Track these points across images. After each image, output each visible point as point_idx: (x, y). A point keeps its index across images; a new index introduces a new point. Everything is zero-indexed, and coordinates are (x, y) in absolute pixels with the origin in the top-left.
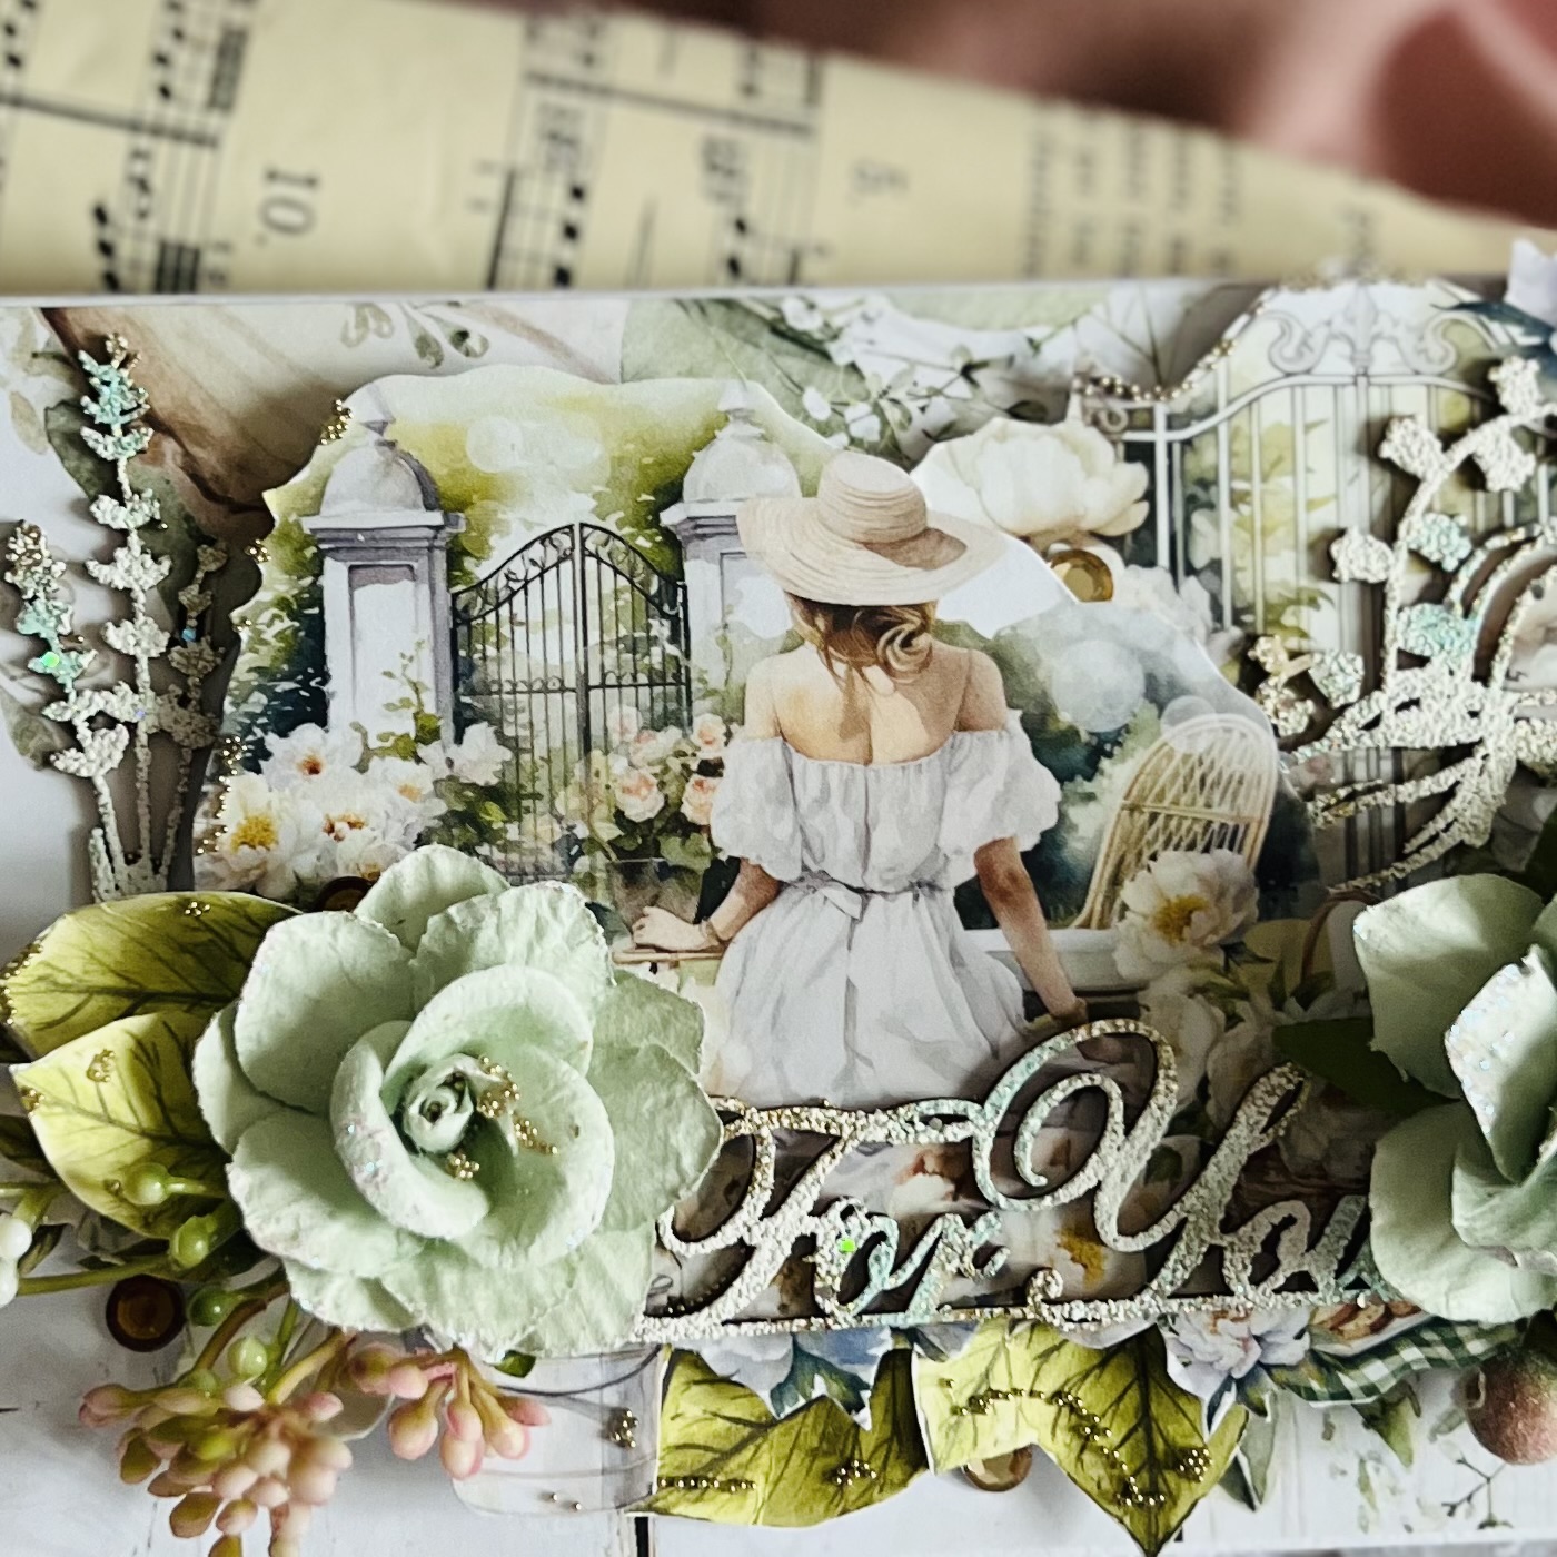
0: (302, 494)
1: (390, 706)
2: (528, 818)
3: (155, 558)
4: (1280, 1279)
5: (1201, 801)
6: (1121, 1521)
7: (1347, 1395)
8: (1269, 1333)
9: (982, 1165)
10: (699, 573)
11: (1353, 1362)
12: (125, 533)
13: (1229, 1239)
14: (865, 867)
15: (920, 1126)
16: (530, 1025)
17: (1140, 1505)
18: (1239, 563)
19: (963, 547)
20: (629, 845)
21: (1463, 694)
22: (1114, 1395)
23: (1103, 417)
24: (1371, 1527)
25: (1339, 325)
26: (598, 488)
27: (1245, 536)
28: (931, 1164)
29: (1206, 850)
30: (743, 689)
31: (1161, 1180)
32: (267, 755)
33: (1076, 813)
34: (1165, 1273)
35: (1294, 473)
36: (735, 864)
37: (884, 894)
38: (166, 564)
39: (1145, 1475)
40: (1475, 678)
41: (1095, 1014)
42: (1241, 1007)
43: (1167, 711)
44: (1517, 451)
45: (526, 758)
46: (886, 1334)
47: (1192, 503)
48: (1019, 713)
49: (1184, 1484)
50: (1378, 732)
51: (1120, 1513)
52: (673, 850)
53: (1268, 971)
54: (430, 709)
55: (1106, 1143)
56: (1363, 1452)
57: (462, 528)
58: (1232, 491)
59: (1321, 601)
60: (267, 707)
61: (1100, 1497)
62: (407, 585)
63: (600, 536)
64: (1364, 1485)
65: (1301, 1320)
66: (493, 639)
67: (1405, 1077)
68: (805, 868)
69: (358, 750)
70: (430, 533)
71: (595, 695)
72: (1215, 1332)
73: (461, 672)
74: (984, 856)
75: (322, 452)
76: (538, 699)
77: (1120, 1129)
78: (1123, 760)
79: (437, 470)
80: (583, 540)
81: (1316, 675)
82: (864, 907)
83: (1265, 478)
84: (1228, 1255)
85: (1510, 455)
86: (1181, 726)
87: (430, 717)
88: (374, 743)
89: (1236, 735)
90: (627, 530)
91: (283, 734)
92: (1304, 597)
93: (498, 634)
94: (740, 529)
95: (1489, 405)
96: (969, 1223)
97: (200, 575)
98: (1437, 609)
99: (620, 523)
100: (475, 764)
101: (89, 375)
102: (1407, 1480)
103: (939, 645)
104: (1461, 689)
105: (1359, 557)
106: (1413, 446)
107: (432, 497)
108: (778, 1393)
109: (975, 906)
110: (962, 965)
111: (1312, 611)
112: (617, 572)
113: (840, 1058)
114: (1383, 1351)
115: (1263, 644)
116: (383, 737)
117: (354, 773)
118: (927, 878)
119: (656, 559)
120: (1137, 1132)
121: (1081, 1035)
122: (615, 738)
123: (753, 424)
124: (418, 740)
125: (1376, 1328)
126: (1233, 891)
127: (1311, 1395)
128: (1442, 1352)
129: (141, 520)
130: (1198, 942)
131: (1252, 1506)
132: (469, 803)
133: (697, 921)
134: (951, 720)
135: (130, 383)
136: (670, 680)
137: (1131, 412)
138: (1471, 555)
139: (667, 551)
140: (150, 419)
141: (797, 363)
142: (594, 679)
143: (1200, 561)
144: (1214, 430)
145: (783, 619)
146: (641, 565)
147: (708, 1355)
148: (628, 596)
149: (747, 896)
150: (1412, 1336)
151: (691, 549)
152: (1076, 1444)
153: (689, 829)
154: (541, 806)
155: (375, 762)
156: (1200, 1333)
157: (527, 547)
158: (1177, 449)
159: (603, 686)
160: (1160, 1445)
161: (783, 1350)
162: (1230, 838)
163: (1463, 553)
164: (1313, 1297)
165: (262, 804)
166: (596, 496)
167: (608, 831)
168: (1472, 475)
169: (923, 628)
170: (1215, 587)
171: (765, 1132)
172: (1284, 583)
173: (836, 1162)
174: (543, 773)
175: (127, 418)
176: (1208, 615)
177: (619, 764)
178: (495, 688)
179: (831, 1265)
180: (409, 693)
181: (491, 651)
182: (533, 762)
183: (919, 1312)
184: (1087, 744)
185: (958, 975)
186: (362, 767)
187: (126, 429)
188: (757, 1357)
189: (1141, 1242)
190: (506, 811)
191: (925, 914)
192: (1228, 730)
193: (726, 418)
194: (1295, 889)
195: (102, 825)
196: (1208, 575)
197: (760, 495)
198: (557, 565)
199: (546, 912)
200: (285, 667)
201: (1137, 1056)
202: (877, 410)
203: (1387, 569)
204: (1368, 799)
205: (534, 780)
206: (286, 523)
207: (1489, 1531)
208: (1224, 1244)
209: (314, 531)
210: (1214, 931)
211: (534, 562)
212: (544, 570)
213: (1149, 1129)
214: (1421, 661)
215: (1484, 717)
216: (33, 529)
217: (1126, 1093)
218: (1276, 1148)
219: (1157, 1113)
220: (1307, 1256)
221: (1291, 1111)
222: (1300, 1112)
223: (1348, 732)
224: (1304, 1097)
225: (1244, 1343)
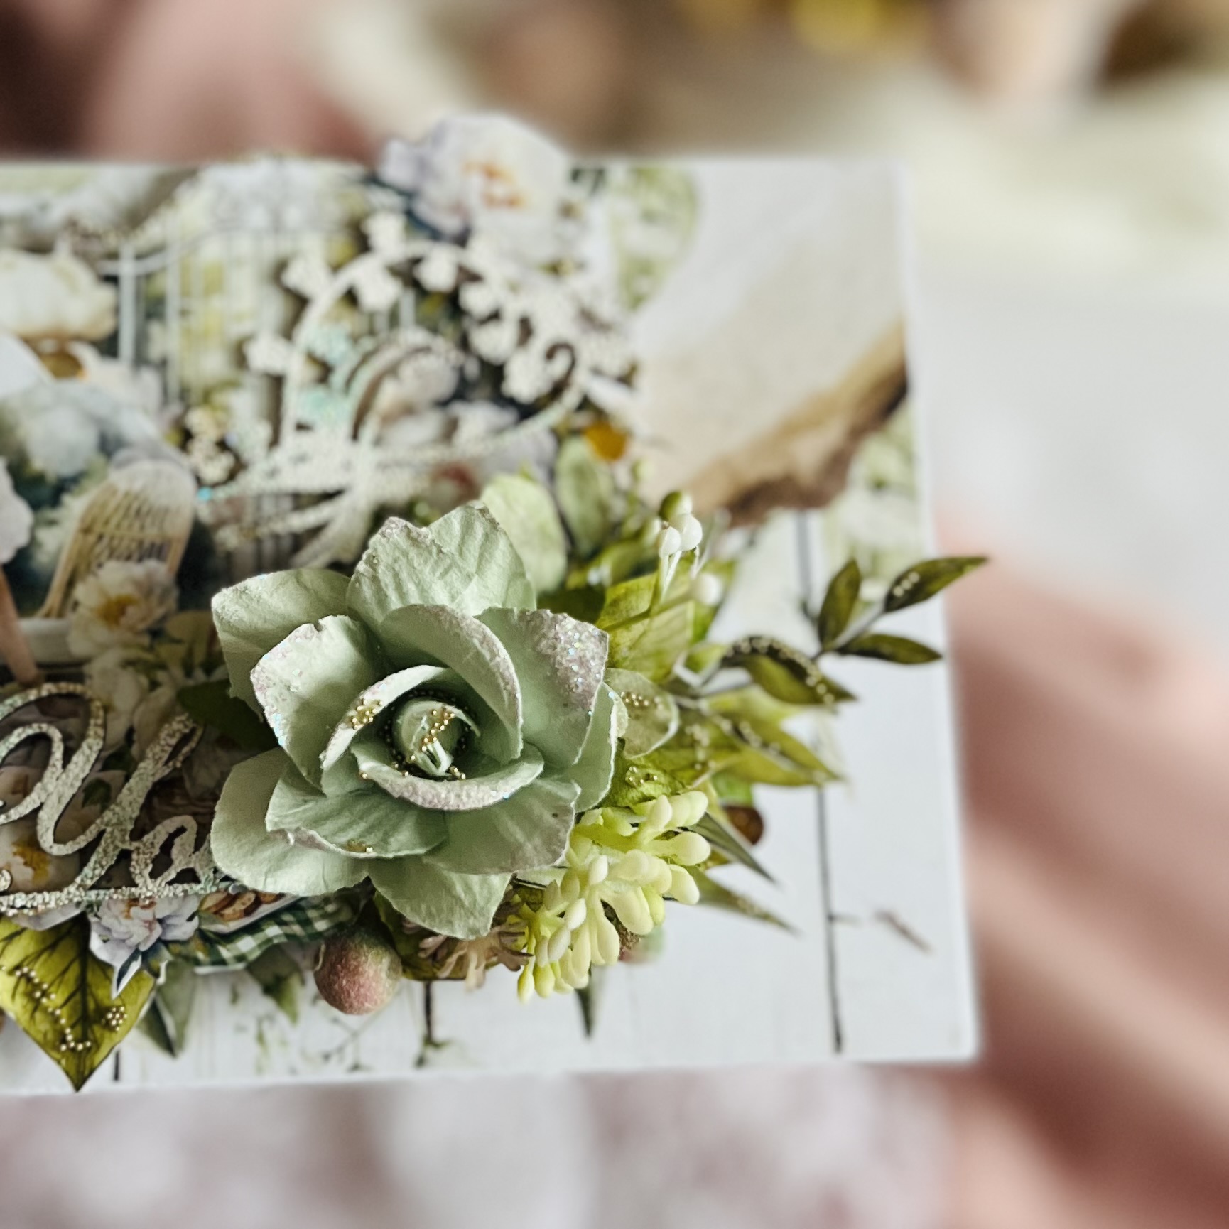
4: (172, 874)
5: (137, 525)
6: (59, 1062)
7: (222, 962)
8: (169, 917)
11: (229, 938)
13: (135, 844)
17: (74, 1050)
18: (182, 360)
21: (340, 452)
22: (61, 968)
24: (266, 1071)
27: (186, 340)
29: (140, 560)
31: (95, 803)
33: (44, 535)
34: (87, 870)
35: (225, 296)
39: (79, 1029)
41: (47, 679)
42: (161, 676)
43: (113, 459)
44: (386, 278)
47: (150, 314)
48: (5, 461)
49: (107, 1034)
50: (278, 480)
51: (58, 1056)
53: (181, 650)
55: (48, 774)
56: (261, 1015)
58: (178, 307)
59: (240, 387)
61: (44, 1045)
64: (261, 1038)
65: (192, 906)
72: (128, 917)
77: (59, 764)
78: (80, 495)
81: (233, 438)
83: (203, 299)
84: (134, 856)
85: (376, 282)
86: (124, 471)
89: (164, 478)
92: (231, 382)
95: (361, 246)
98: (322, 391)
102: (294, 1034)
104: (336, 448)
105: (264, 356)
111: (235, 393)
114: (252, 929)
115: (195, 415)
120: (71, 766)
121: (32, 695)
125: (248, 912)
126: (158, 591)
127: (197, 963)
128: (297, 929)
130: (131, 629)
131: (174, 1054)
143: (155, 355)
150: (274, 917)
152: (30, 1006)
156: (117, 918)
160: (91, 1005)
162: (157, 551)
164: (197, 888)
168: (351, 298)
170: (164, 376)
172: (214, 374)
176: (159, 395)
184: (53, 483)
189: (70, 848)
192: (159, 475)
196: (159, 367)
201: (78, 714)
203: (287, 363)
204: (270, 526)
207: (356, 1073)
208: (132, 848)
210: (143, 619)
213: (81, 764)
214: (308, 428)
215: (354, 468)
217: (66, 738)
218: (181, 779)
219: (87, 751)
220: (194, 857)
221: (186, 750)
222: (193, 751)
223: (253, 481)
224: (196, 739)
225: (149, 925)
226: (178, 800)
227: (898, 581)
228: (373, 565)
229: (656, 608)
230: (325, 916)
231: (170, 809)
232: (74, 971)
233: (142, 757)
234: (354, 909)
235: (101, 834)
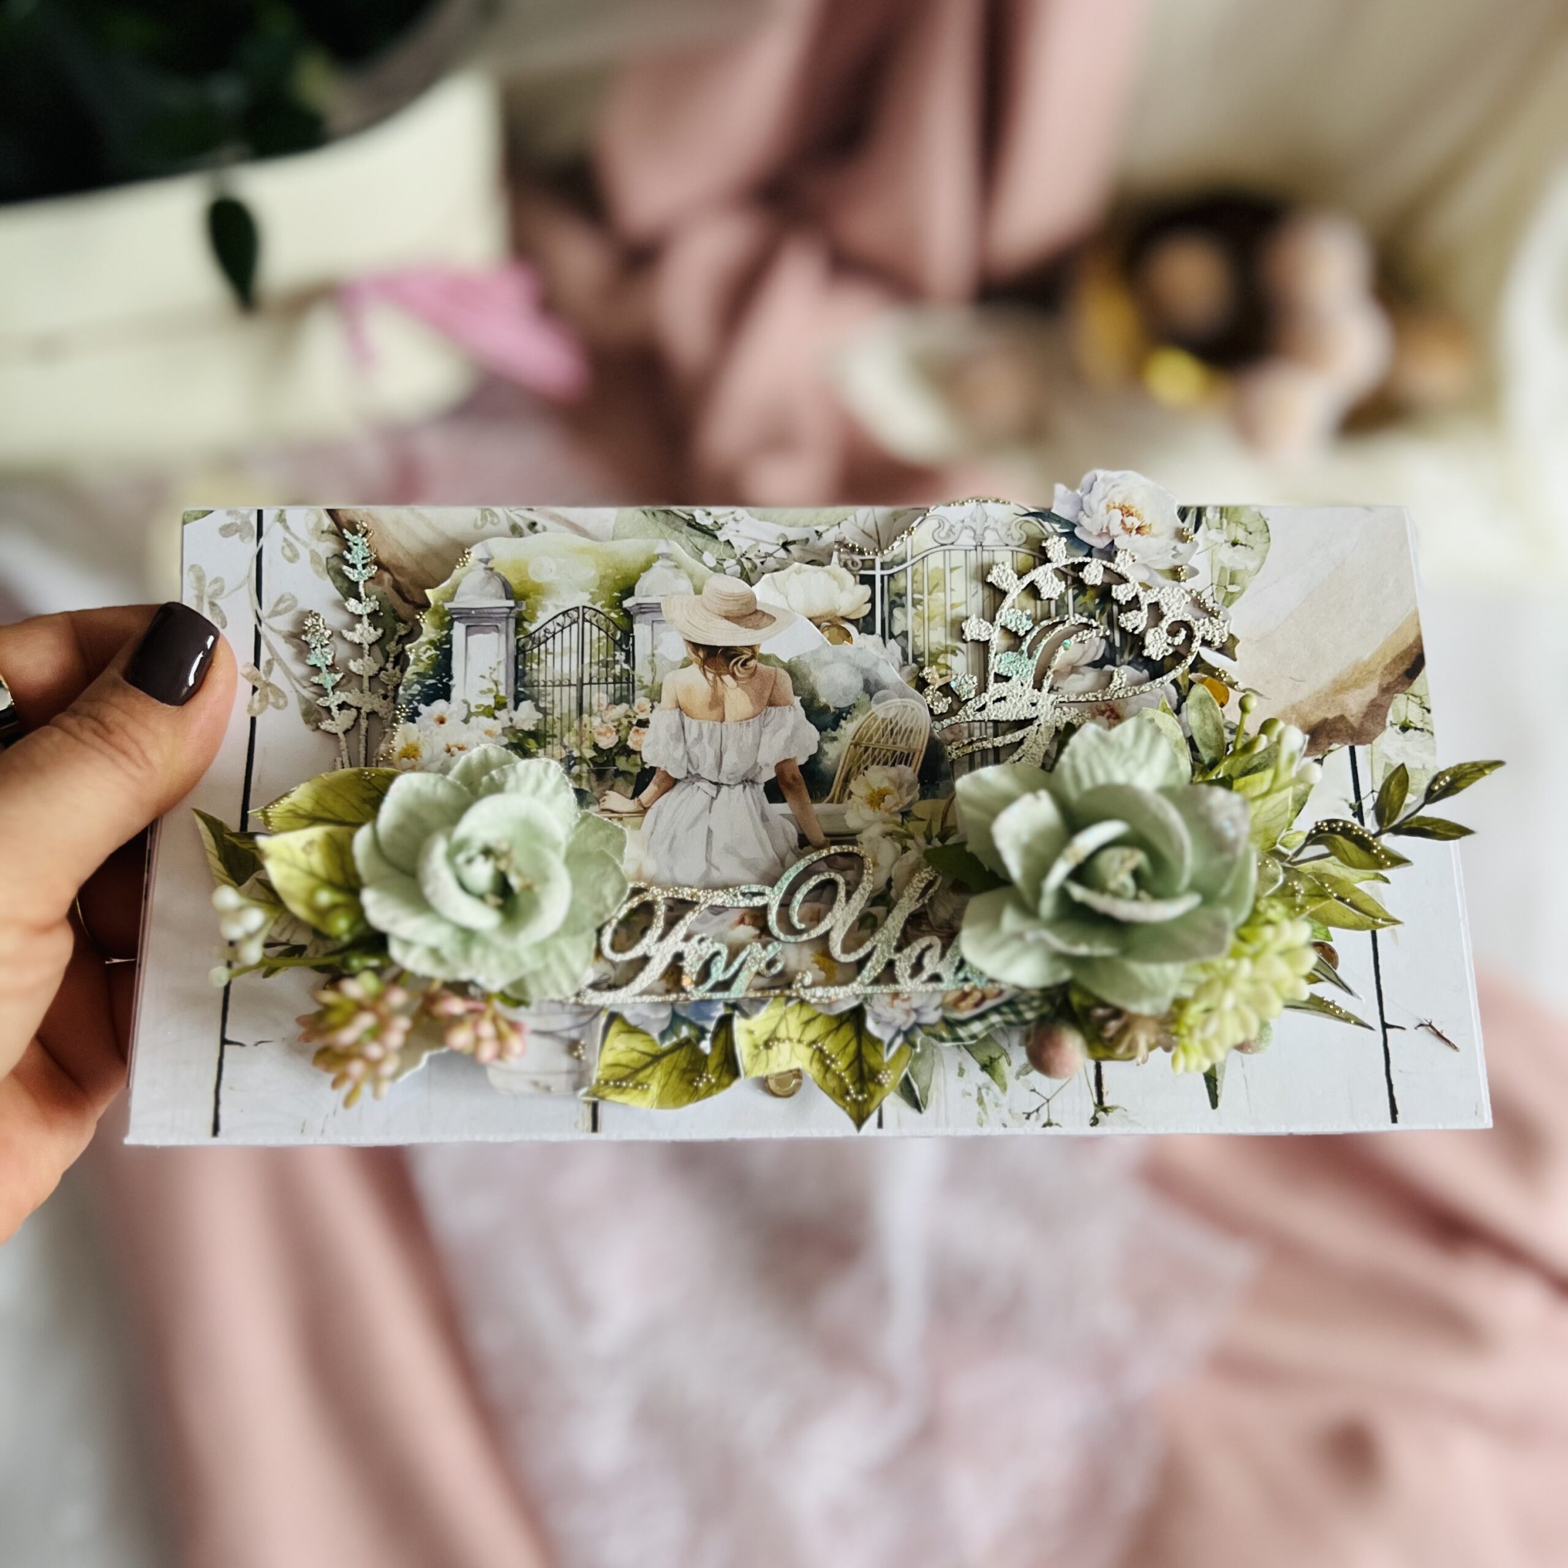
0: (445, 592)
1: (482, 692)
2: (549, 747)
3: (375, 629)
4: (925, 976)
5: (891, 741)
6: (844, 1108)
7: (961, 1040)
8: (922, 1007)
9: (772, 918)
10: (641, 630)
11: (964, 1023)
12: (361, 616)
13: (898, 955)
14: (719, 772)
15: (740, 897)
16: (532, 831)
17: (855, 1101)
18: (916, 633)
19: (775, 619)
20: (600, 760)
21: (1028, 694)
22: (843, 1044)
23: (849, 563)
24: (984, 1124)
25: (968, 522)
26: (592, 590)
27: (920, 620)
28: (747, 920)
29: (893, 765)
30: (661, 685)
31: (867, 929)
32: (419, 714)
33: (827, 747)
34: (865, 973)
35: (945, 591)
36: (653, 770)
37: (729, 785)
38: (380, 631)
39: (858, 1085)
40: (1034, 688)
41: (833, 843)
42: (910, 843)
43: (875, 697)
44: (1056, 580)
45: (549, 718)
46: (721, 1006)
47: (893, 605)
48: (800, 698)
49: (878, 1088)
50: (984, 713)
51: (844, 1104)
52: (622, 763)
53: (923, 825)
54: (502, 693)
55: (836, 906)
56: (980, 1084)
57: (524, 608)
58: (913, 599)
59: (957, 652)
60: (420, 691)
61: (832, 1094)
62: (494, 635)
63: (592, 612)
64: (980, 1101)
65: (937, 1000)
66: (536, 661)
67: (987, 869)
68: (688, 772)
69: (464, 713)
70: (507, 610)
71: (586, 688)
72: (892, 1006)
73: (518, 675)
74: (780, 767)
75: (457, 572)
76: (557, 689)
77: (843, 900)
78: (852, 721)
79: (513, 580)
80: (584, 614)
81: (953, 685)
82: (718, 792)
83: (930, 593)
84: (897, 963)
85: (1052, 581)
86: (881, 705)
87: (502, 697)
88: (473, 710)
89: (909, 709)
90: (606, 610)
91: (428, 704)
92: (949, 650)
93: (539, 658)
94: (663, 609)
95: (1042, 557)
96: (764, 947)
97: (396, 637)
98: (1015, 654)
99: (603, 606)
100: (524, 721)
101: (348, 540)
102: (1004, 1100)
103: (760, 665)
104: (1027, 692)
105: (975, 629)
106: (1004, 576)
107: (509, 592)
108: (663, 1035)
109: (775, 791)
110: (768, 820)
111: (953, 657)
112: (600, 629)
113: (703, 866)
114: (981, 1017)
115: (926, 670)
116: (477, 707)
117: (462, 724)
118: (750, 777)
119: (620, 623)
120: (852, 901)
121: (824, 853)
122: (595, 708)
123: (672, 560)
124: (495, 708)
125: (977, 1005)
126: (906, 785)
127: (942, 1040)
128: (1012, 1018)
129: (369, 610)
130: (888, 810)
131: (920, 1110)
132: (519, 739)
133: (632, 798)
134: (766, 701)
135: (367, 545)
136: (624, 680)
137: (863, 561)
138: (1032, 628)
139: (626, 620)
140: (377, 562)
141: (700, 540)
142: (586, 680)
143: (897, 631)
144: (905, 570)
145: (683, 652)
146: (612, 626)
147: (627, 1014)
148: (605, 641)
149: (659, 786)
150: (996, 1009)
151: (638, 618)
152: (822, 1070)
153: (629, 752)
154: (556, 741)
155: (473, 719)
156: (884, 1007)
157: (556, 617)
158: (886, 578)
159: (590, 683)
160: (866, 1068)
161: (665, 1013)
162: (905, 759)
163: (1028, 628)
164: (942, 987)
165: (415, 739)
166: (591, 593)
167: (589, 754)
168: (1033, 590)
169: (752, 657)
170: (904, 645)
171: (659, 899)
172: (939, 643)
173: (697, 914)
174: (558, 725)
175: (365, 561)
176: (900, 658)
177: (596, 721)
178: (536, 684)
179: (691, 967)
180: (493, 686)
181: (535, 666)
182: (553, 719)
183: (737, 992)
184: (834, 713)
185: (765, 826)
186: (466, 721)
187: (364, 566)
188: (653, 1016)
189: (853, 957)
190: (538, 743)
191: (749, 796)
192: (906, 707)
193: (657, 557)
194: (938, 785)
195: (341, 756)
196: (900, 638)
197: (673, 594)
198: (570, 626)
199: (542, 775)
200: (431, 673)
201: (856, 866)
202: (740, 563)
203: (990, 634)
204: (979, 744)
205: (553, 728)
206: (436, 606)
207: (1048, 1128)
208: (896, 958)
209: (450, 609)
210: (896, 805)
211: (558, 624)
212: (563, 628)
213: (858, 899)
214: (1007, 679)
215: (1039, 706)
216: (316, 614)
217: (847, 883)
218: (926, 913)
219: (862, 891)
220: (939, 966)
221: (931, 891)
222: (936, 892)
223: (969, 712)
224: (938, 884)
225: (907, 1012)
226: (924, 928)
227: (1435, 780)
228: (1072, 756)
229: (1276, 787)
230: (1032, 1009)
231: (918, 933)
232: (852, 1047)
233: (900, 895)
234: (1053, 1004)
235: (874, 948)
